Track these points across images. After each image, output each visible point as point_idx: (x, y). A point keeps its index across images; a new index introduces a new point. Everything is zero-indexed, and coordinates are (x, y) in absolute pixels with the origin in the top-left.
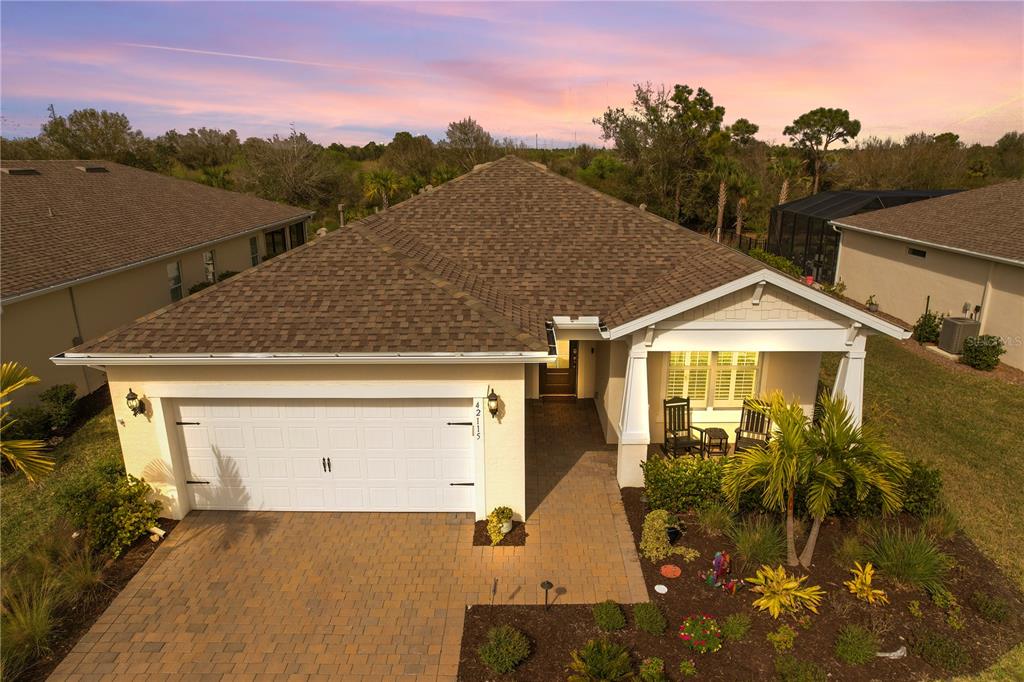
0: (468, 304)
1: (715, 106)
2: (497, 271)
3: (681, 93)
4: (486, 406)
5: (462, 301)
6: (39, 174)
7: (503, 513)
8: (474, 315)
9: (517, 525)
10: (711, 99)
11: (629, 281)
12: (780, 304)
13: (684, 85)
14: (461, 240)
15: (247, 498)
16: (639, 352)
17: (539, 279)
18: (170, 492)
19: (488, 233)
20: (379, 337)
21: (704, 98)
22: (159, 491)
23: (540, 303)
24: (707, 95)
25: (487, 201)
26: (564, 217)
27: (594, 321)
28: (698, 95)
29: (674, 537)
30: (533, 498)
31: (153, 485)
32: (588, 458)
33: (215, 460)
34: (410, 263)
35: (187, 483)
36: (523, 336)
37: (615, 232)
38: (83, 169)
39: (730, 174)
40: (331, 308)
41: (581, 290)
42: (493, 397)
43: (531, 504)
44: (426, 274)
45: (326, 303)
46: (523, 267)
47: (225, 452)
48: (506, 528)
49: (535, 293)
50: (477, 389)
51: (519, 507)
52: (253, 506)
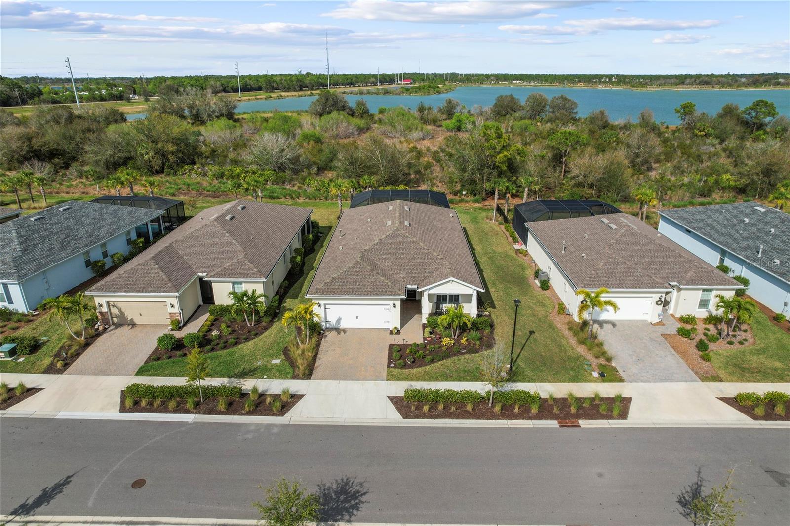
0: (389, 284)
2: (394, 271)
4: (392, 306)
5: (387, 283)
7: (396, 328)
8: (390, 287)
9: (398, 330)
11: (426, 274)
12: (456, 284)
14: (385, 261)
16: (426, 293)
17: (404, 274)
18: (324, 323)
19: (392, 259)
20: (371, 292)
23: (404, 281)
25: (391, 246)
26: (412, 253)
27: (416, 286)
29: (431, 333)
30: (402, 325)
32: (416, 316)
34: (375, 272)
35: (327, 322)
36: (400, 292)
37: (425, 259)
40: (359, 285)
41: (414, 277)
42: (394, 304)
43: (402, 327)
44: (379, 276)
45: (358, 283)
46: (400, 270)
48: (396, 331)
49: (403, 278)
50: (391, 302)
51: (399, 327)
52: (343, 327)
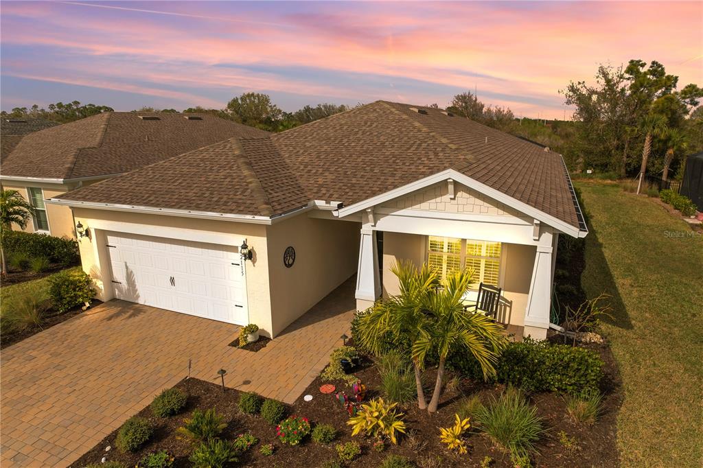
1: (666, 75)
2: (309, 171)
3: (634, 67)
6: (159, 119)
7: (249, 328)
10: (663, 69)
12: (472, 199)
13: (637, 59)
15: (138, 297)
16: (367, 230)
18: (100, 284)
19: (325, 148)
21: (657, 69)
22: (96, 283)
24: (660, 66)
25: (342, 128)
28: (651, 67)
29: (347, 368)
31: (94, 280)
33: (125, 270)
34: (242, 161)
35: (112, 282)
36: (264, 206)
38: (187, 118)
39: (654, 128)
40: (180, 184)
42: (244, 246)
47: (131, 267)
48: (251, 338)
51: (268, 327)
52: (141, 301)
